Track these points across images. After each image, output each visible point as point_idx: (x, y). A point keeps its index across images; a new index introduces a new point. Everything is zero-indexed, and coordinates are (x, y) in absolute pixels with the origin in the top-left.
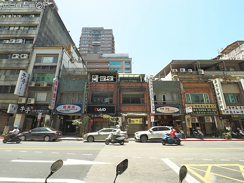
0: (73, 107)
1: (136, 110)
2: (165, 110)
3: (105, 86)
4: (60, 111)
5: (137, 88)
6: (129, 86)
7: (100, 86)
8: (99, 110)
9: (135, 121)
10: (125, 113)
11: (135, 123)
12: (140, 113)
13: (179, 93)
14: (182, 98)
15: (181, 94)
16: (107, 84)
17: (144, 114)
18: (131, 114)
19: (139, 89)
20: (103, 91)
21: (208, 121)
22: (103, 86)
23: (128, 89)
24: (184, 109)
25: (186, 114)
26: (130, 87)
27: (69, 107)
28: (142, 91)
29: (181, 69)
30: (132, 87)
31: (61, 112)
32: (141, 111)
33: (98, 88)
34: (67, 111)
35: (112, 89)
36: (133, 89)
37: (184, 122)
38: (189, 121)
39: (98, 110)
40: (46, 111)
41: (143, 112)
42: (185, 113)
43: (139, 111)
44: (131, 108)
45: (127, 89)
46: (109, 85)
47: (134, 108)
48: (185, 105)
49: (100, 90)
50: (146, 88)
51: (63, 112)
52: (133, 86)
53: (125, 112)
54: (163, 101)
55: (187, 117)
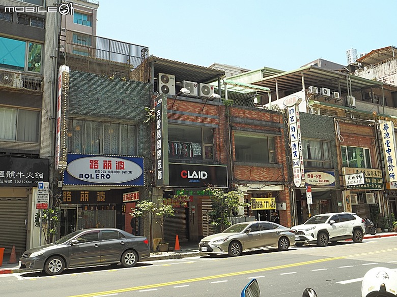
0: (120, 166)
1: (263, 176)
2: (314, 178)
3: (197, 109)
4: (81, 175)
5: (264, 123)
6: (248, 118)
7: (184, 110)
8: (191, 175)
9: (263, 203)
10: (244, 185)
11: (263, 208)
12: (271, 185)
13: (333, 143)
14: (337, 154)
15: (336, 146)
16: (199, 105)
17: (278, 188)
18: (255, 187)
19: (266, 128)
20: (191, 123)
21: (370, 202)
22: (192, 109)
23: (246, 124)
24: (340, 177)
25: (343, 188)
26: (252, 121)
27: (107, 165)
28: (273, 132)
29: (323, 89)
30: (255, 122)
31: (84, 179)
32: (272, 179)
33: (179, 112)
34: (102, 176)
35: (213, 120)
36: (255, 125)
37: (340, 204)
38: (349, 201)
39: (189, 177)
40: (34, 176)
41: (276, 183)
42: (343, 186)
43: (268, 179)
44: (253, 173)
45: (243, 124)
46: (206, 108)
47: (260, 174)
48: (341, 169)
49: (184, 119)
50: (281, 126)
51: (89, 180)
52: (255, 119)
53: (243, 182)
54: (308, 159)
55: (346, 194)
